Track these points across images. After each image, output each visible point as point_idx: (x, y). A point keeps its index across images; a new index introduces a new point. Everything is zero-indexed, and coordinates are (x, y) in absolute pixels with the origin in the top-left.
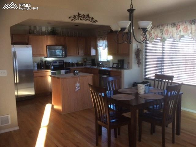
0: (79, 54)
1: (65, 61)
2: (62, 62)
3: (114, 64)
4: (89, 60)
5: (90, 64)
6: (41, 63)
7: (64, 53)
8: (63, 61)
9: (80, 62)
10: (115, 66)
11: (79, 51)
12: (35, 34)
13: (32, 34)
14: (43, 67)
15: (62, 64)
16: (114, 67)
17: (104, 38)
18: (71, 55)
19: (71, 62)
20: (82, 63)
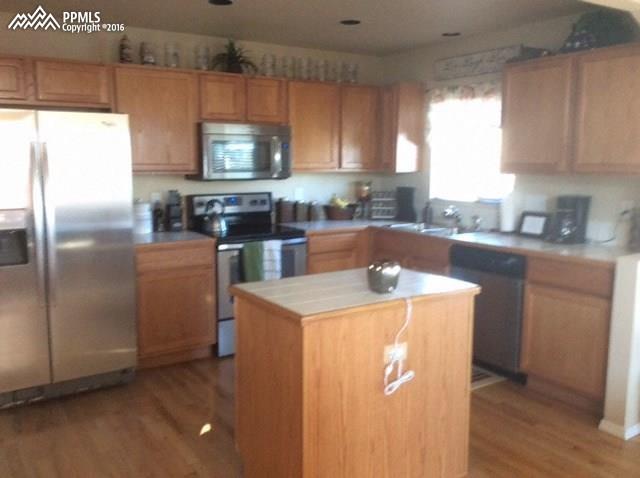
0: (344, 165)
1: (276, 196)
2: (263, 202)
3: (528, 220)
4: (384, 194)
5: (388, 213)
6: (169, 207)
7: (278, 157)
8: (269, 194)
9: (342, 199)
10: (534, 225)
11: (344, 152)
12: (147, 63)
13: (130, 62)
14: (177, 225)
15: (266, 208)
16: (526, 229)
17: (473, 89)
18: (306, 171)
19: (302, 202)
20: (350, 206)
